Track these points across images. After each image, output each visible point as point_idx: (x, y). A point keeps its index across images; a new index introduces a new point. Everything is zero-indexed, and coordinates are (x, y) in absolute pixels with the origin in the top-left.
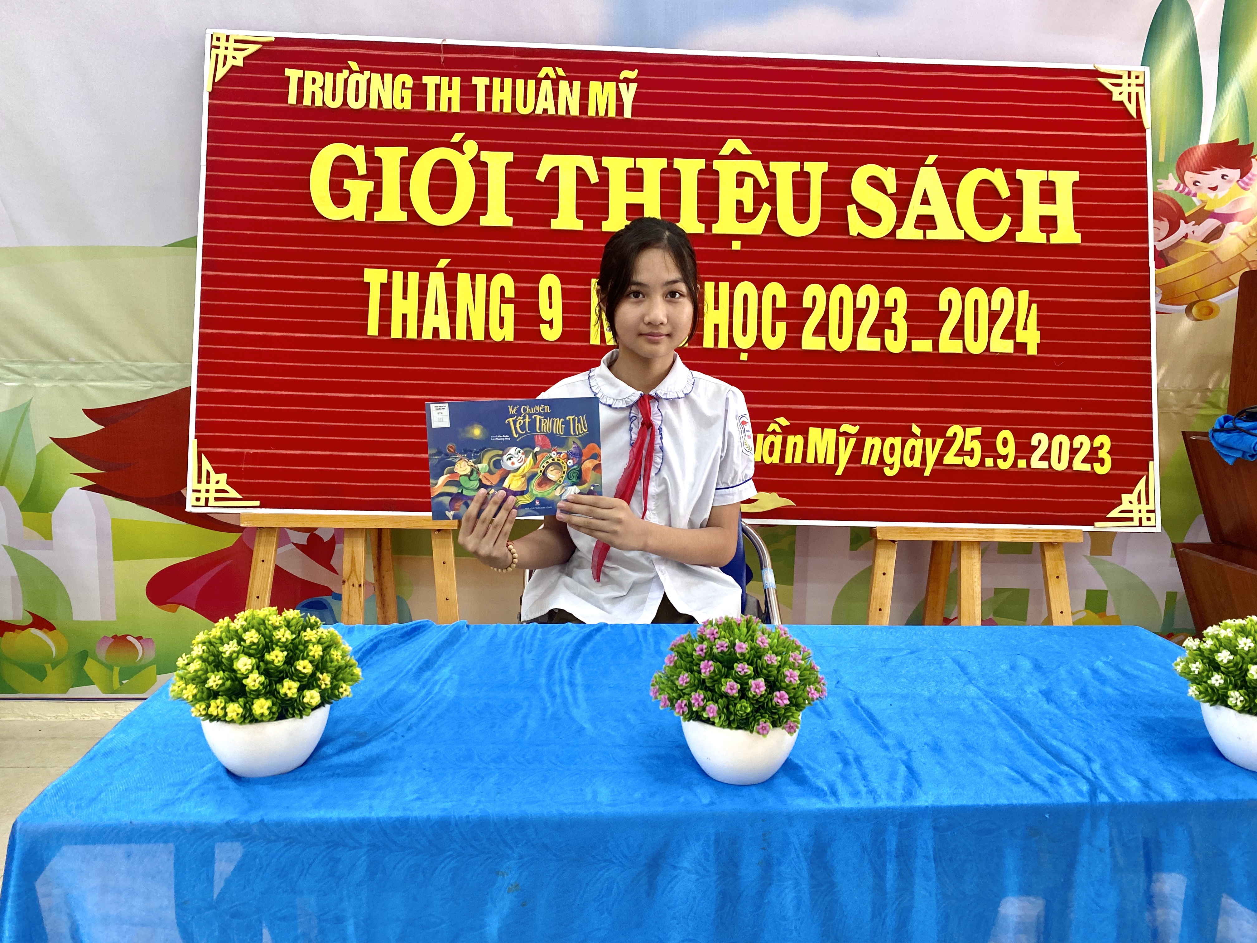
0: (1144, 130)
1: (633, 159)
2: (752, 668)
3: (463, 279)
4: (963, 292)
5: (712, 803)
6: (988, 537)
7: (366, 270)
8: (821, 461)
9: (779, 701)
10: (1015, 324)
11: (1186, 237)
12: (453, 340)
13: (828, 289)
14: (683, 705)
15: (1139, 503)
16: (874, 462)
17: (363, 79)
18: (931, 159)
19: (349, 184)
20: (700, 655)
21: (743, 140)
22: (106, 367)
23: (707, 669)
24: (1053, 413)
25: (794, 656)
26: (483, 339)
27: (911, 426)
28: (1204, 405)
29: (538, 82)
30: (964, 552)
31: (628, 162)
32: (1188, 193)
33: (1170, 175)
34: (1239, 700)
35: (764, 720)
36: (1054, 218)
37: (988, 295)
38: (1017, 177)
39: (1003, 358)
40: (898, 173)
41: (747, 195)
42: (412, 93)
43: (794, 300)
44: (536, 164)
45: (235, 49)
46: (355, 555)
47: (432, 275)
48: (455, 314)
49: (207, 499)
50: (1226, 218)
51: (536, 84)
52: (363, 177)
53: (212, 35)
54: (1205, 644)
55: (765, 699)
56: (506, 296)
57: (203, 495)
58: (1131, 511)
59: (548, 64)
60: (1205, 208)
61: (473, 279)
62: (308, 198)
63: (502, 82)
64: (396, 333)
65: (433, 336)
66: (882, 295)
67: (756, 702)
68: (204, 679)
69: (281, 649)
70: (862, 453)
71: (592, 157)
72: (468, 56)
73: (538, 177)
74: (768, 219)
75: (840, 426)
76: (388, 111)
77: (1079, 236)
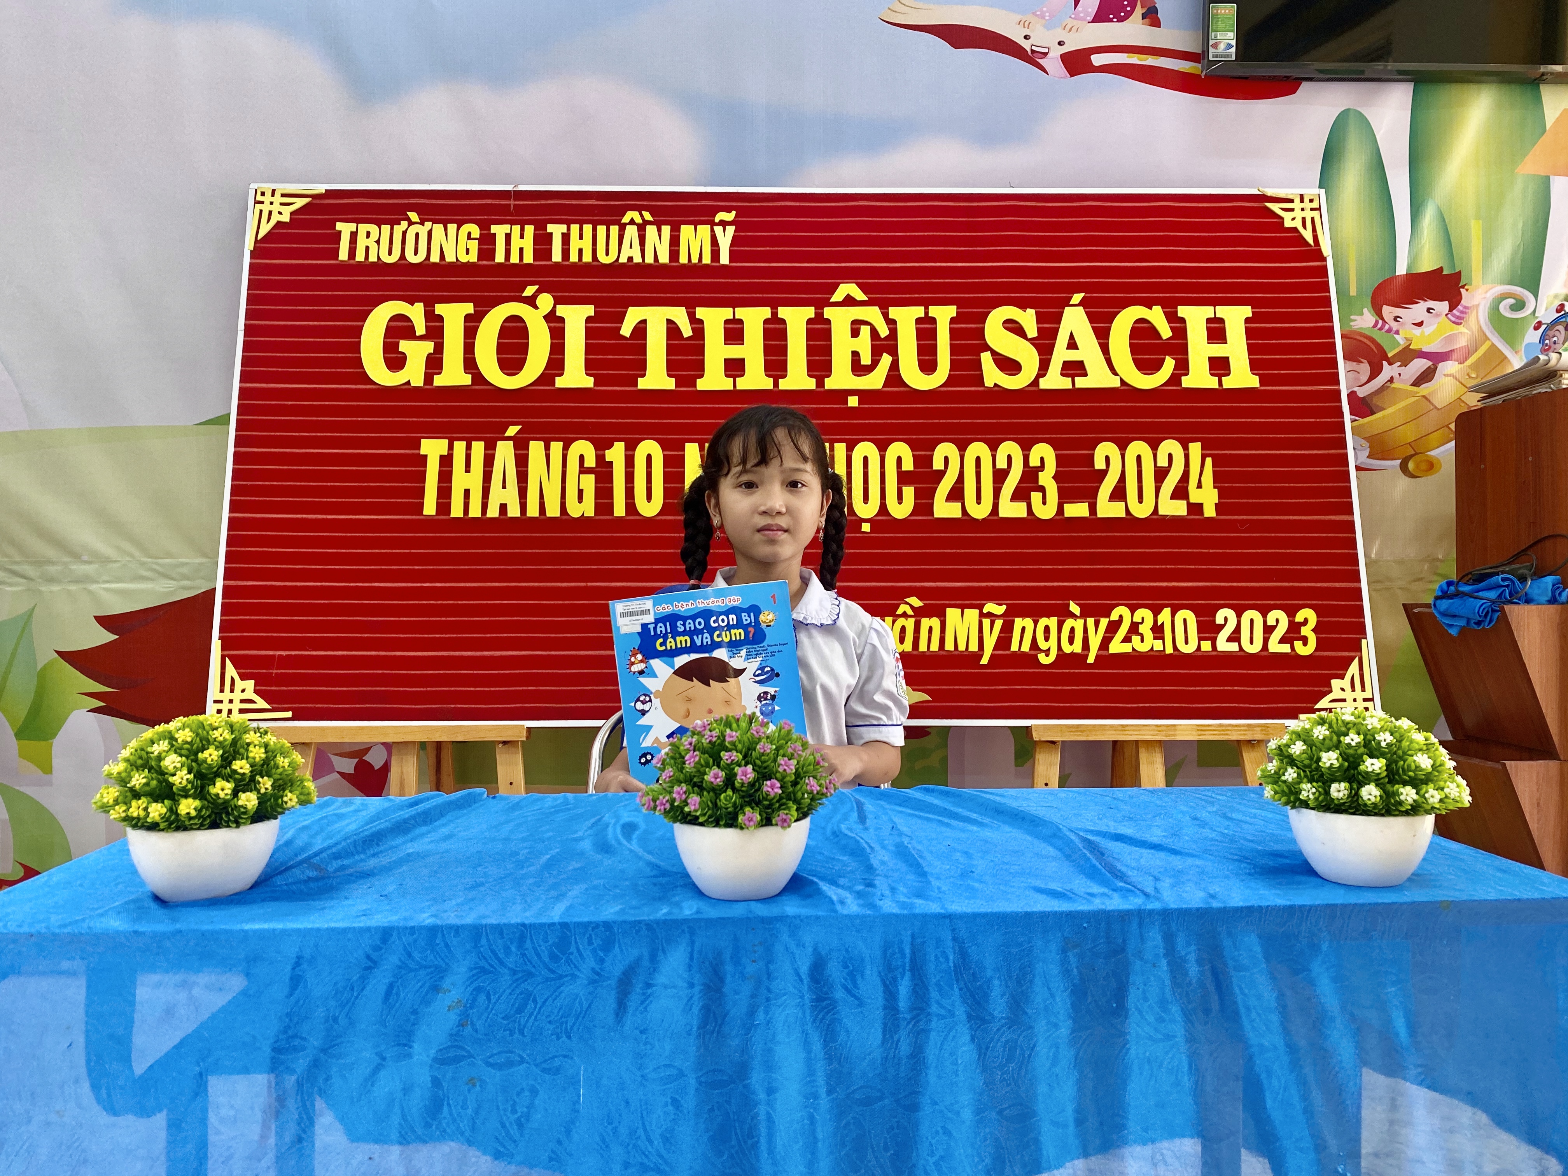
0: (1324, 259)
1: (731, 309)
2: (741, 756)
3: (536, 448)
4: (1123, 448)
6: (1169, 735)
7: (423, 440)
8: (962, 647)
9: (770, 790)
10: (1188, 482)
11: (1391, 380)
12: (524, 517)
13: (962, 448)
14: (664, 801)
15: (1353, 690)
16: (1026, 648)
17: (423, 230)
18: (1077, 298)
19: (405, 346)
21: (858, 285)
22: (125, 565)
23: (691, 761)
24: (1240, 584)
25: (793, 747)
26: (558, 515)
27: (1068, 605)
29: (622, 228)
30: (1143, 756)
31: (727, 313)
32: (1389, 331)
33: (1365, 310)
36: (1227, 359)
37: (1152, 449)
38: (1180, 315)
39: (1174, 522)
40: (1038, 315)
41: (864, 345)
42: (479, 244)
43: (923, 461)
44: (620, 318)
45: (281, 204)
46: (405, 775)
47: (499, 443)
48: (526, 487)
49: (230, 711)
50: (1438, 358)
51: (620, 231)
52: (422, 338)
53: (256, 191)
55: (754, 789)
56: (586, 465)
58: (1344, 700)
59: (633, 208)
61: (547, 448)
62: (359, 363)
63: (581, 229)
64: (457, 511)
65: (500, 514)
66: (1026, 452)
67: (742, 791)
68: (127, 780)
69: (217, 748)
70: (1011, 638)
71: (684, 309)
72: (542, 202)
73: (622, 332)
74: (889, 371)
75: (984, 605)
76: (451, 264)
77: (1256, 378)
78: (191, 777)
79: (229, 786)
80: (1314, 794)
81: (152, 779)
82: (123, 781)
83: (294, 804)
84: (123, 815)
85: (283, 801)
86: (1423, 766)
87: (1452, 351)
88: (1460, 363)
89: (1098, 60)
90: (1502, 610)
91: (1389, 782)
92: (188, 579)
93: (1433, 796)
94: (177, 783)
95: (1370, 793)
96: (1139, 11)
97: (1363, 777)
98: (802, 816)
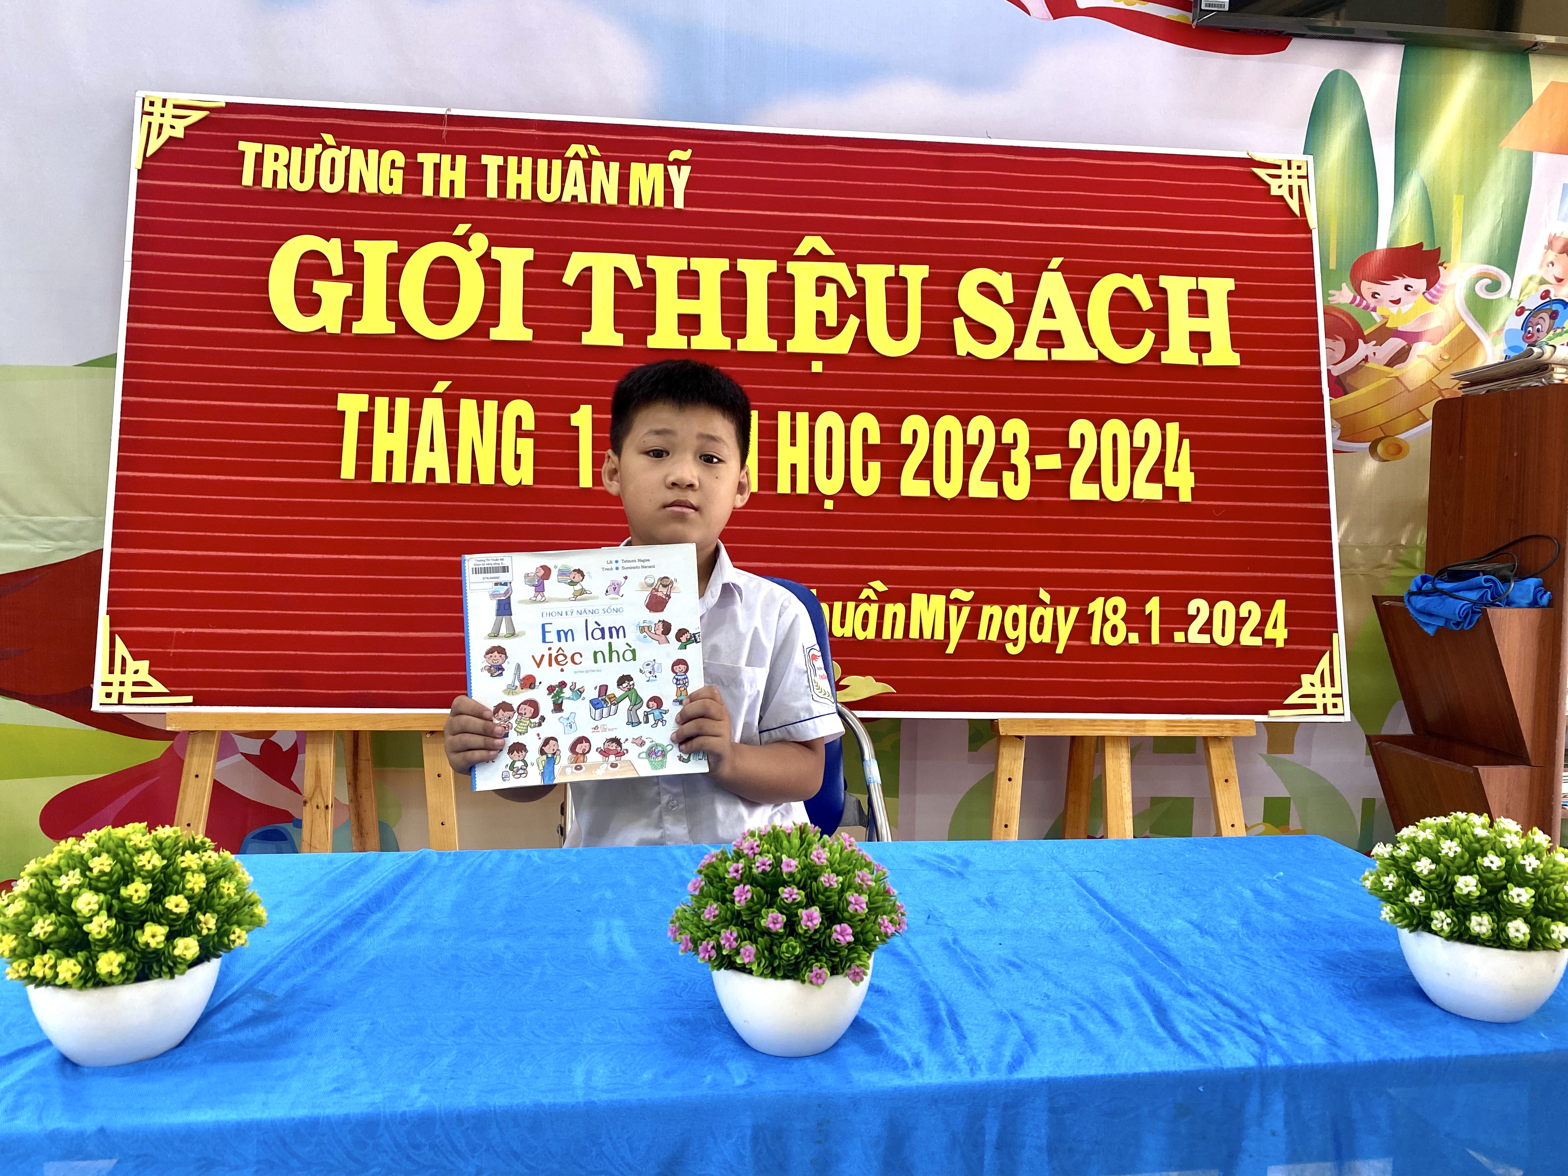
0: (1309, 231)
1: (686, 259)
2: (803, 893)
3: (468, 407)
4: (1099, 426)
5: (750, 1083)
6: (1138, 731)
7: (340, 395)
8: (927, 635)
9: (840, 937)
10: (1163, 463)
11: (1366, 359)
12: (454, 484)
13: (932, 422)
14: (709, 947)
15: (1323, 686)
16: (993, 637)
17: (340, 155)
18: (1055, 262)
19: (319, 287)
20: (735, 878)
21: (824, 238)
23: (742, 895)
24: (1214, 573)
25: (862, 876)
26: (492, 482)
27: (1039, 591)
28: (1398, 565)
29: (566, 163)
30: (1109, 751)
31: (680, 263)
32: (1367, 307)
33: (1344, 285)
34: (1445, 923)
35: (818, 964)
36: (1208, 334)
37: (1129, 428)
38: (1161, 285)
39: (1149, 506)
40: (1015, 280)
41: (829, 304)
42: (404, 174)
43: (891, 434)
44: (563, 264)
45: (174, 117)
46: (321, 766)
47: (427, 401)
48: (457, 451)
49: (121, 695)
50: (1412, 338)
51: (563, 165)
52: (338, 279)
53: (144, 99)
54: (1399, 851)
55: (821, 936)
56: (524, 428)
57: (115, 690)
58: (1313, 696)
59: (578, 141)
61: (480, 407)
62: (266, 304)
63: (520, 162)
64: (378, 475)
65: (428, 479)
66: (999, 428)
67: (805, 937)
68: (27, 926)
69: (144, 880)
70: (978, 626)
71: (632, 257)
72: (476, 129)
73: (565, 280)
74: (856, 334)
75: (951, 590)
76: (372, 195)
77: (1237, 356)
78: (112, 922)
79: (161, 931)
80: (1449, 923)
81: (61, 925)
82: (22, 928)
84: (24, 973)
85: (226, 942)
88: (1433, 344)
89: (1083, 2)
90: (1484, 612)
94: (94, 931)
95: (1518, 929)
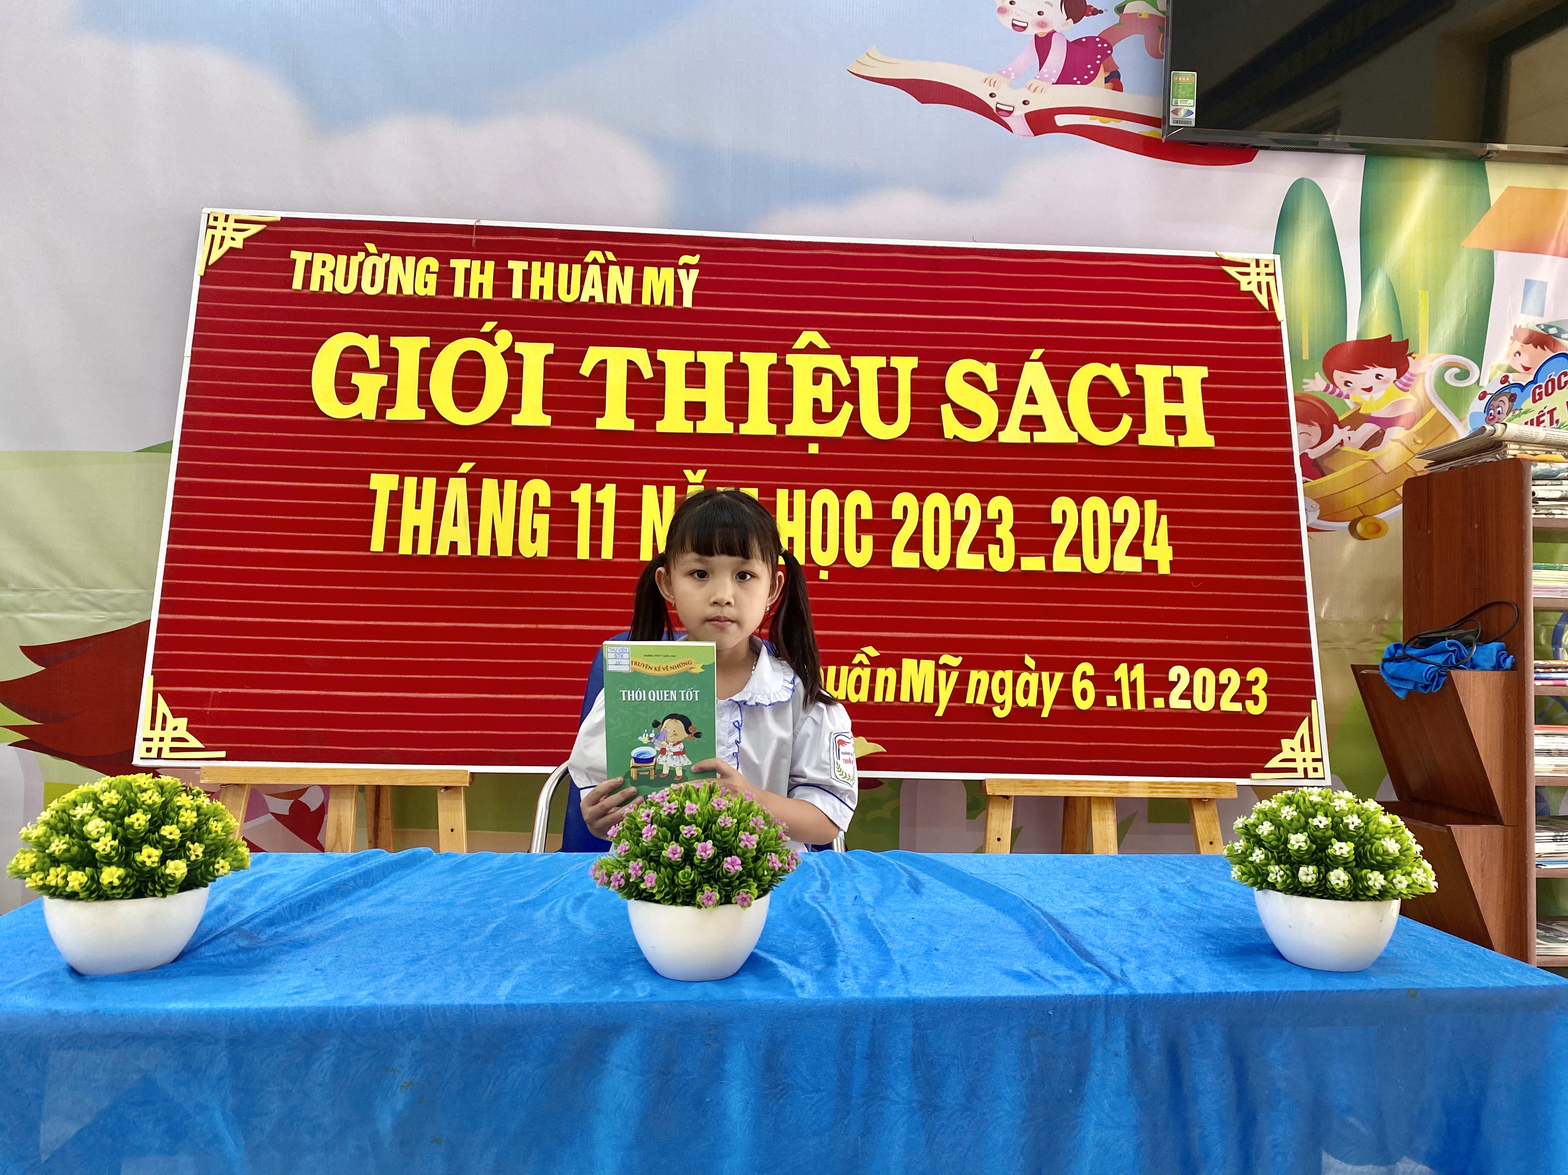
0: (1279, 324)
1: (693, 352)
2: (701, 831)
3: (489, 486)
4: (1079, 502)
5: (651, 995)
6: (1121, 792)
7: (373, 475)
8: (917, 699)
9: (730, 867)
10: (1143, 538)
11: (1341, 443)
12: (474, 556)
13: (921, 498)
14: (619, 876)
15: (1303, 750)
16: (981, 700)
17: (381, 262)
18: (1037, 353)
19: (357, 378)
21: (820, 332)
22: (54, 594)
24: (1193, 642)
25: (755, 820)
26: (510, 555)
27: (1024, 658)
28: (1382, 639)
29: (585, 267)
30: (1095, 812)
31: (688, 356)
33: (1317, 374)
34: (1279, 876)
36: (1183, 418)
37: (1109, 505)
38: (1137, 373)
39: (1129, 578)
40: (998, 369)
41: (825, 392)
42: (438, 278)
43: (882, 510)
44: (581, 357)
45: (235, 230)
46: (342, 821)
47: (452, 480)
48: (478, 526)
49: (160, 750)
50: (1386, 423)
51: (582, 269)
52: (375, 371)
53: (209, 215)
54: (1250, 820)
55: (714, 865)
56: (540, 505)
57: (155, 745)
58: (1294, 760)
59: (596, 248)
60: (1361, 412)
61: (501, 486)
62: (309, 394)
63: (543, 267)
64: (405, 548)
65: (450, 552)
66: (984, 505)
67: (702, 868)
68: (46, 845)
69: (145, 812)
70: (966, 690)
71: (645, 350)
72: (504, 238)
73: (581, 372)
74: (850, 419)
75: (940, 656)
76: (408, 297)
77: (1212, 438)
78: (116, 843)
79: (156, 853)
80: (1282, 876)
81: (73, 845)
82: (42, 846)
83: (226, 871)
84: (41, 883)
85: (214, 869)
86: (1391, 851)
87: (1399, 417)
88: (1407, 429)
89: (1061, 120)
90: (1449, 675)
91: (1356, 866)
92: (121, 611)
93: (1401, 882)
94: (100, 850)
95: (1339, 877)
96: (1102, 75)
97: (1331, 860)
98: (763, 892)
